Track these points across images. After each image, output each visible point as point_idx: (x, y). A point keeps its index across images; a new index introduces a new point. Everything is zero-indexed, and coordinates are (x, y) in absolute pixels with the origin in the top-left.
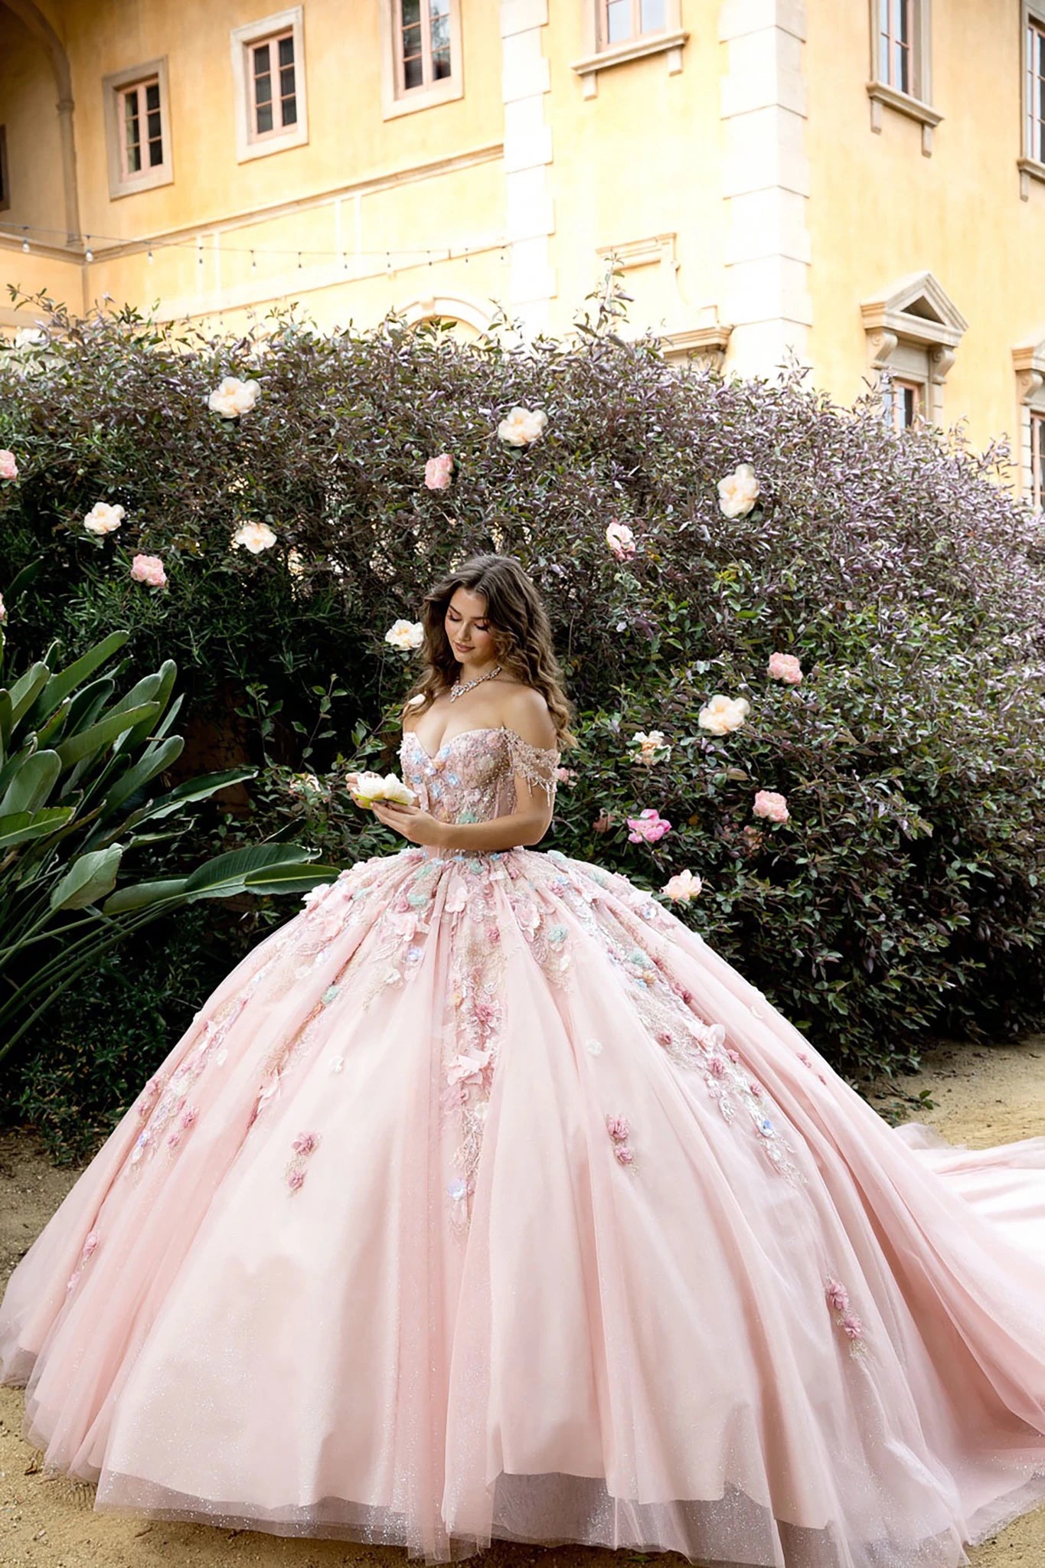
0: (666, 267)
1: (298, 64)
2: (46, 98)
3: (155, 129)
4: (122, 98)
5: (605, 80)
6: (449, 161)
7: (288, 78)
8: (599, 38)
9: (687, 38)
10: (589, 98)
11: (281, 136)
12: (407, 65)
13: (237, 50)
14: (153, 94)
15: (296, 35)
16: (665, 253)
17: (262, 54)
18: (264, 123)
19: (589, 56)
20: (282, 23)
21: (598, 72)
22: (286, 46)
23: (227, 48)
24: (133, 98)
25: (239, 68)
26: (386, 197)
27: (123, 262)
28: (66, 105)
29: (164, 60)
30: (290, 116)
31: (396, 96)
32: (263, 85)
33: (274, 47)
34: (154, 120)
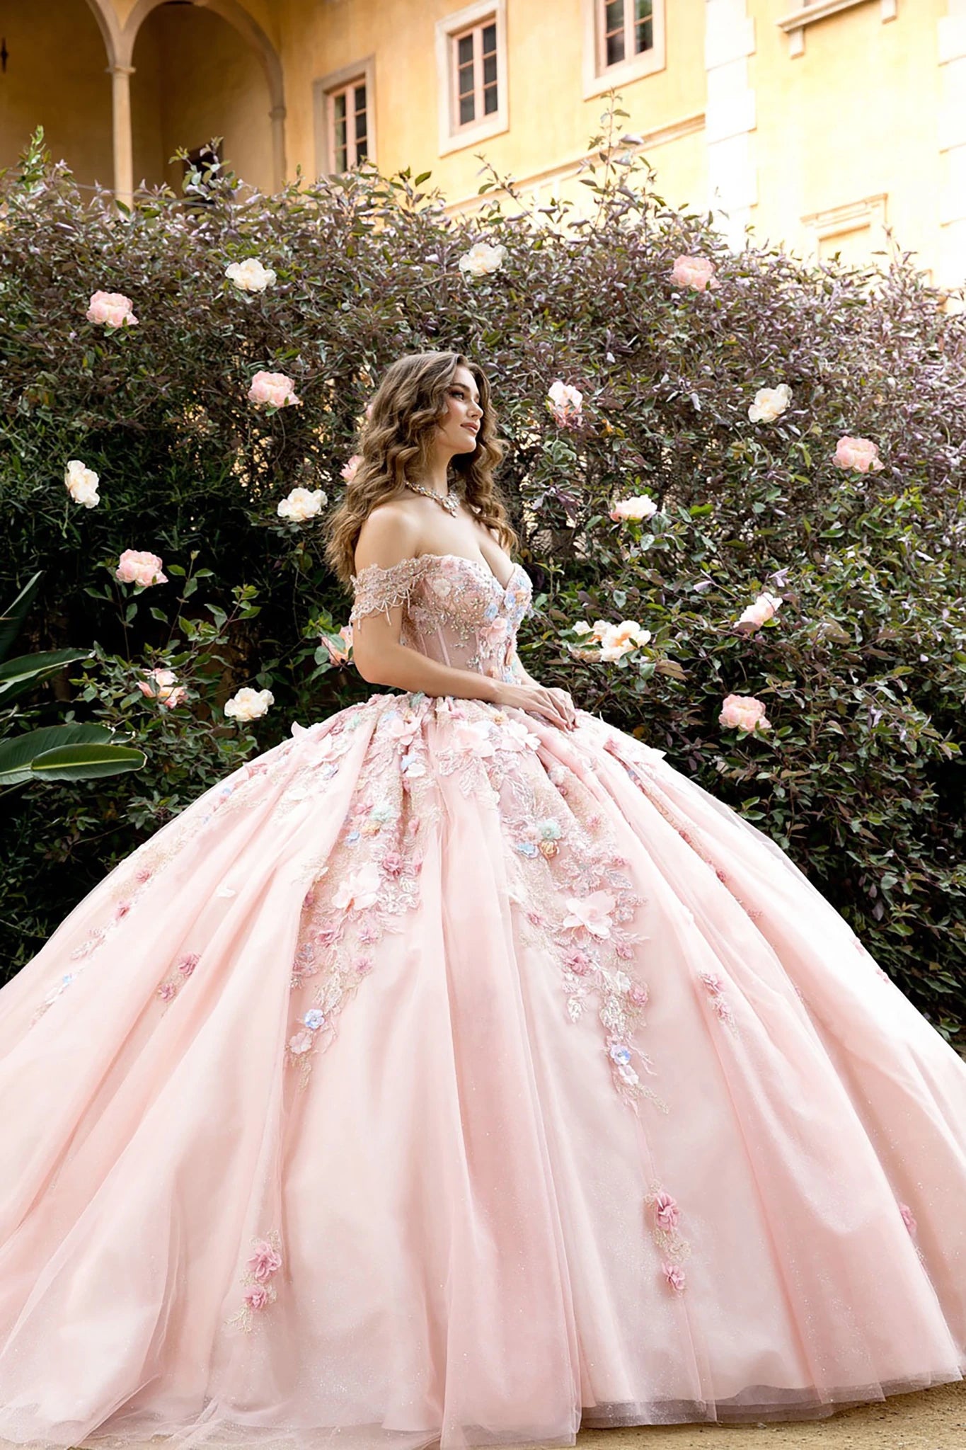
0: (877, 230)
1: (500, 51)
2: (260, 104)
3: (362, 131)
4: (331, 101)
5: (814, 35)
7: (490, 66)
10: (796, 56)
11: (483, 125)
12: (609, 41)
13: (441, 42)
14: (361, 94)
15: (499, 21)
16: (875, 216)
17: (466, 43)
18: (467, 114)
19: (796, 11)
20: (485, 11)
21: (807, 27)
22: (490, 33)
23: (432, 40)
24: (342, 101)
25: (443, 58)
28: (279, 112)
29: (371, 59)
30: (491, 104)
31: (598, 74)
32: (466, 76)
33: (478, 35)
34: (361, 121)
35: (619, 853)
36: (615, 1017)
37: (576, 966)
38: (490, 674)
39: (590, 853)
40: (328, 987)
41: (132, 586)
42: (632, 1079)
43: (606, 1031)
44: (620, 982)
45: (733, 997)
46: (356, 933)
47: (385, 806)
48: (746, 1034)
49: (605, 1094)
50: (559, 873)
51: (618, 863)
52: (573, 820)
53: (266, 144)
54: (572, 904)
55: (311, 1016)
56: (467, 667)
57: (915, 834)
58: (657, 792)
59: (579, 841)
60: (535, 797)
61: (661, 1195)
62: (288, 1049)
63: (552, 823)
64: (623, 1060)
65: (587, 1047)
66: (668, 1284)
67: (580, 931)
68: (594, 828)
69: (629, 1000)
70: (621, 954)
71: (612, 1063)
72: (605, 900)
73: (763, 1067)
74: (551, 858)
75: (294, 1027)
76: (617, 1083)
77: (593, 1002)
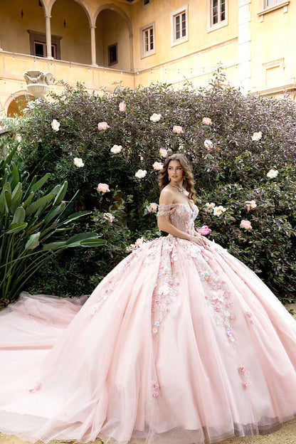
0: (281, 68)
1: (186, 20)
2: (127, 34)
3: (152, 41)
4: (144, 33)
5: (266, 17)
6: (224, 43)
7: (184, 24)
8: (265, 5)
9: (289, 2)
10: (262, 22)
11: (182, 39)
12: (214, 18)
13: (172, 18)
14: (151, 31)
15: (186, 12)
16: (281, 64)
17: (178, 18)
18: (178, 37)
19: (262, 10)
20: (183, 10)
21: (264, 15)
22: (184, 15)
23: (169, 18)
24: (147, 33)
25: (172, 22)
26: (207, 53)
27: (143, 75)
28: (131, 36)
29: (154, 22)
30: (184, 34)
31: (211, 26)
32: (178, 26)
33: (181, 16)
34: (152, 38)
35: (223, 280)
36: (227, 323)
37: (217, 310)
38: (188, 233)
39: (217, 280)
40: (159, 316)
41: (101, 192)
42: (233, 340)
43: (226, 327)
44: (228, 314)
45: (254, 318)
46: (165, 301)
47: (167, 268)
48: (257, 327)
49: (227, 344)
50: (210, 284)
51: (223, 282)
52: (212, 271)
53: (128, 44)
54: (214, 293)
55: (156, 323)
56: (182, 230)
57: (286, 253)
58: (228, 261)
59: (214, 276)
60: (202, 265)
61: (242, 366)
62: (152, 332)
63: (207, 272)
64: (231, 335)
65: (222, 332)
66: (244, 387)
67: (217, 300)
68: (216, 273)
69: (230, 319)
70: (227, 306)
71: (228, 336)
72: (221, 292)
73: (262, 337)
74: (207, 281)
75: (153, 326)
76: (230, 341)
77: (222, 319)
